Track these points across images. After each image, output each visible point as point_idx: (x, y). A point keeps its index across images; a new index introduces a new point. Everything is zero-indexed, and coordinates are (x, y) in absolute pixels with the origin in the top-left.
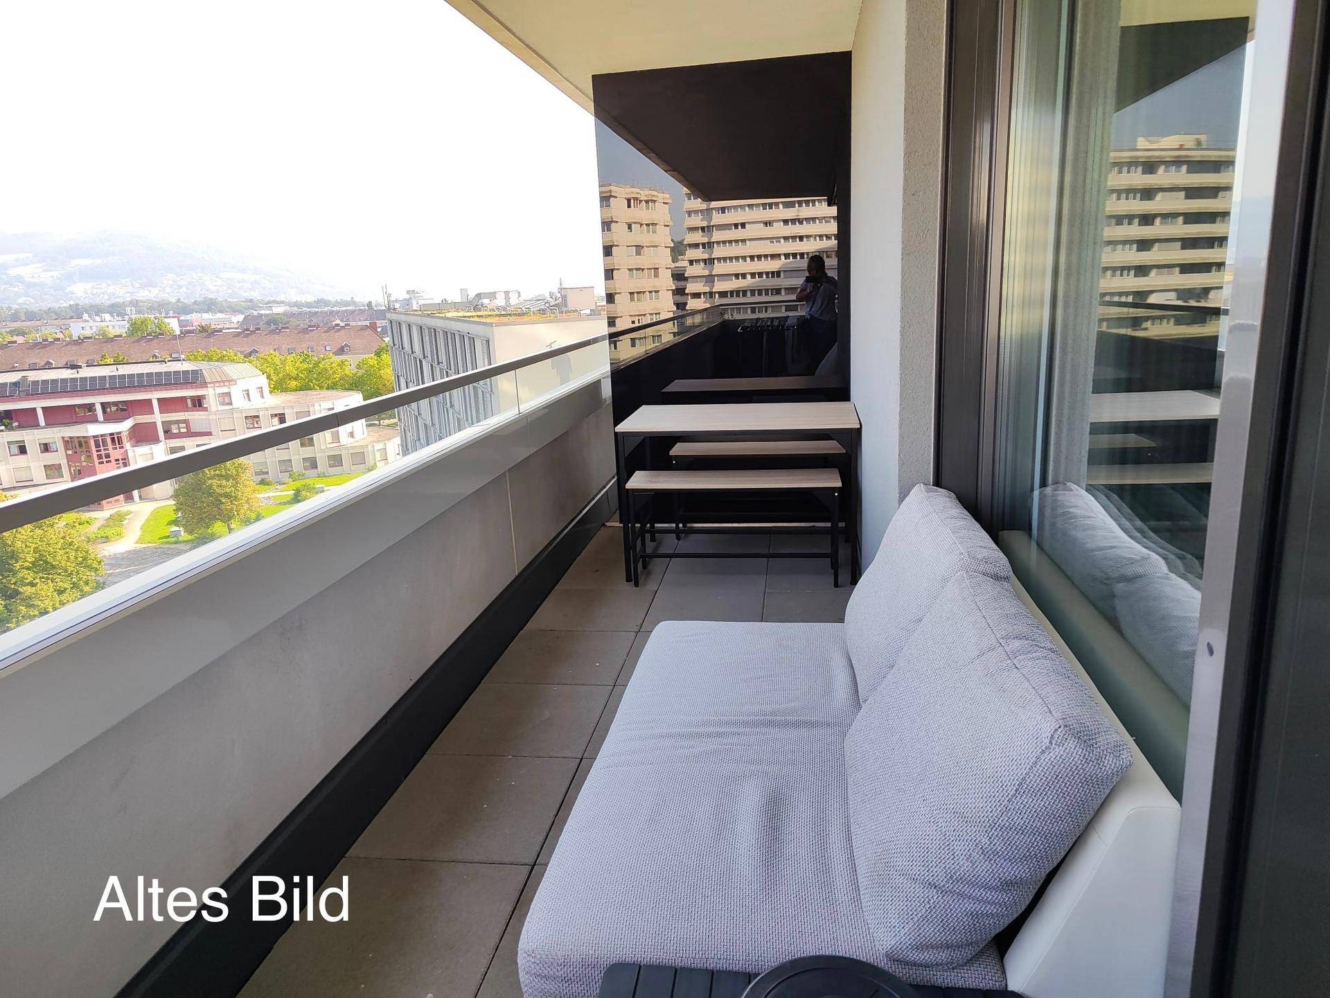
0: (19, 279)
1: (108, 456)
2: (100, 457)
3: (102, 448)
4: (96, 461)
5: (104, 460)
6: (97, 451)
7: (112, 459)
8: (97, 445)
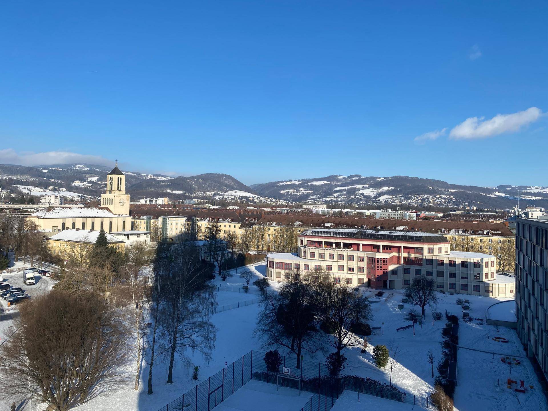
0: (363, 194)
1: (381, 267)
2: (378, 267)
3: (379, 264)
4: (377, 268)
5: (379, 269)
6: (378, 264)
7: (382, 269)
8: (378, 262)
